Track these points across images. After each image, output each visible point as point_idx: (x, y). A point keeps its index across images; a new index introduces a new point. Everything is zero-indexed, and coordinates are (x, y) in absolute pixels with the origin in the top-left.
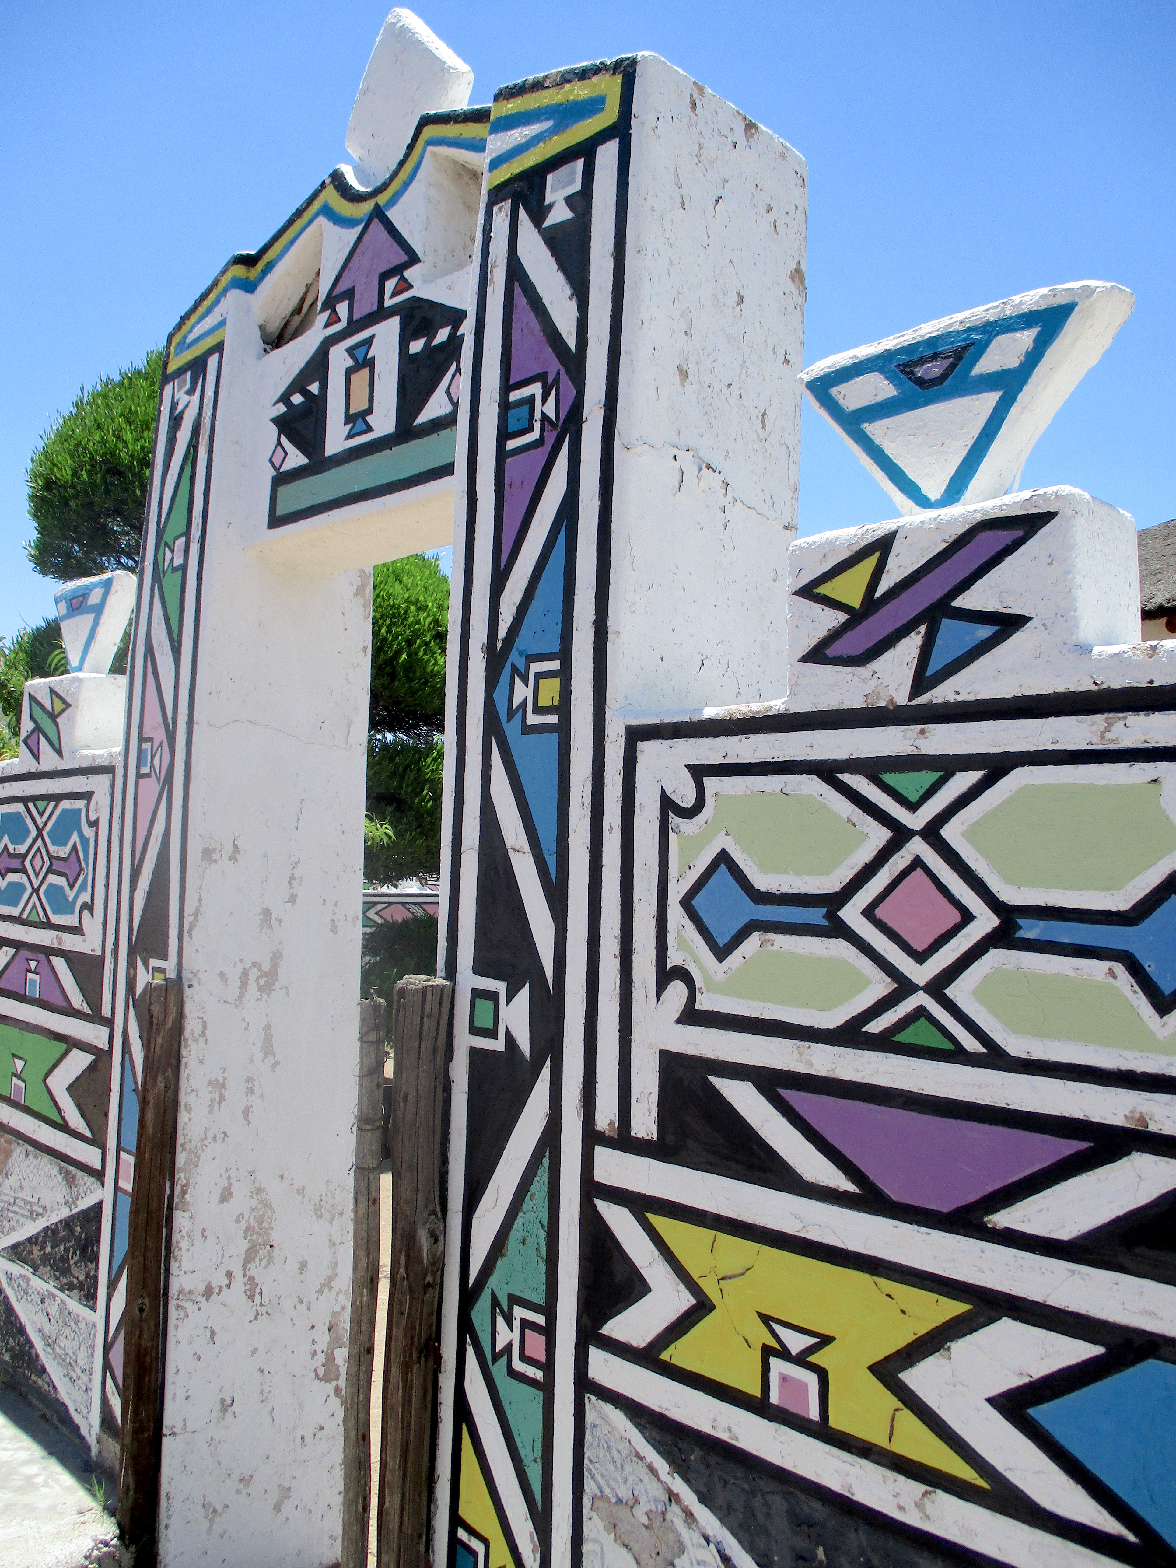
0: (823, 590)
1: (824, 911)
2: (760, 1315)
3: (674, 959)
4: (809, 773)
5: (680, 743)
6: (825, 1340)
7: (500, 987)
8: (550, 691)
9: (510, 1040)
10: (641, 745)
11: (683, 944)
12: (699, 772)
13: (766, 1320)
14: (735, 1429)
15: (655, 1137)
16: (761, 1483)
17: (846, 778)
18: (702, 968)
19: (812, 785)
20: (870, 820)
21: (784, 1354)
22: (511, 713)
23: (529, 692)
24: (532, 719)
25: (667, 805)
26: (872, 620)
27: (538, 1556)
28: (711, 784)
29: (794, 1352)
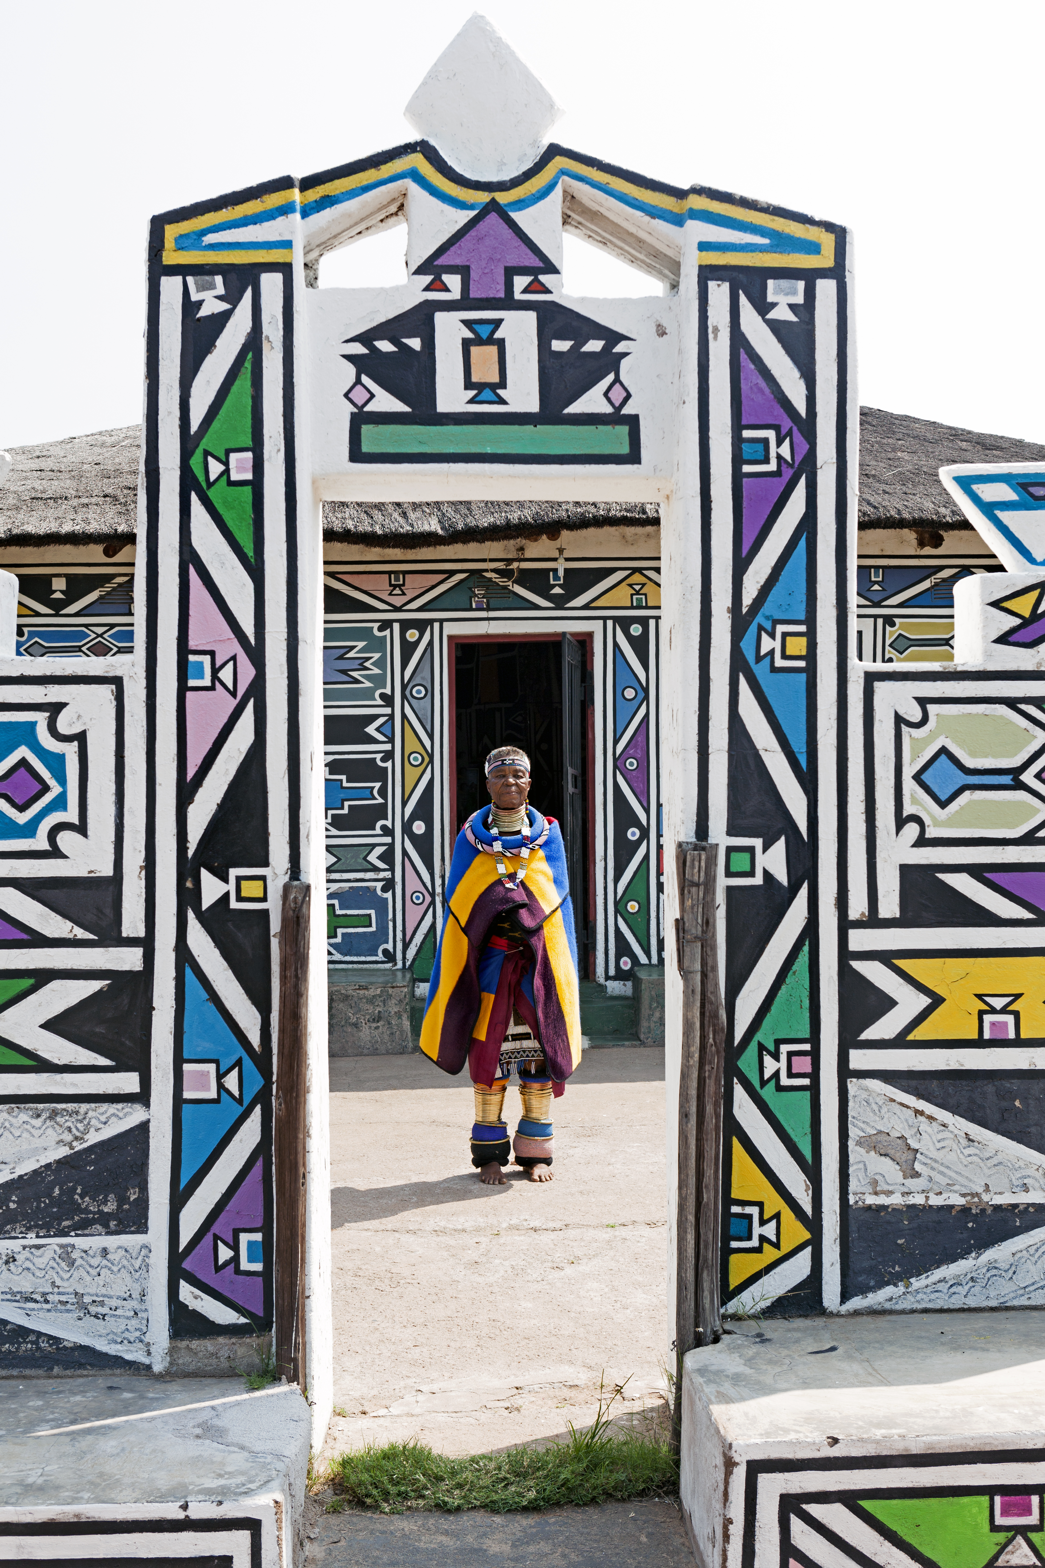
0: (1005, 604)
1: (1011, 777)
2: (977, 996)
3: (908, 810)
4: (1000, 703)
5: (909, 684)
6: (1018, 996)
7: (757, 843)
8: (798, 646)
9: (767, 874)
10: (877, 684)
11: (915, 801)
12: (923, 702)
13: (980, 997)
14: (961, 1060)
15: (898, 915)
16: (978, 1083)
17: (1023, 707)
18: (929, 813)
19: (1003, 710)
20: (1037, 728)
21: (993, 1011)
22: (759, 658)
23: (777, 644)
24: (779, 663)
25: (899, 720)
26: (1035, 625)
27: (810, 1192)
28: (932, 708)
29: (998, 1009)
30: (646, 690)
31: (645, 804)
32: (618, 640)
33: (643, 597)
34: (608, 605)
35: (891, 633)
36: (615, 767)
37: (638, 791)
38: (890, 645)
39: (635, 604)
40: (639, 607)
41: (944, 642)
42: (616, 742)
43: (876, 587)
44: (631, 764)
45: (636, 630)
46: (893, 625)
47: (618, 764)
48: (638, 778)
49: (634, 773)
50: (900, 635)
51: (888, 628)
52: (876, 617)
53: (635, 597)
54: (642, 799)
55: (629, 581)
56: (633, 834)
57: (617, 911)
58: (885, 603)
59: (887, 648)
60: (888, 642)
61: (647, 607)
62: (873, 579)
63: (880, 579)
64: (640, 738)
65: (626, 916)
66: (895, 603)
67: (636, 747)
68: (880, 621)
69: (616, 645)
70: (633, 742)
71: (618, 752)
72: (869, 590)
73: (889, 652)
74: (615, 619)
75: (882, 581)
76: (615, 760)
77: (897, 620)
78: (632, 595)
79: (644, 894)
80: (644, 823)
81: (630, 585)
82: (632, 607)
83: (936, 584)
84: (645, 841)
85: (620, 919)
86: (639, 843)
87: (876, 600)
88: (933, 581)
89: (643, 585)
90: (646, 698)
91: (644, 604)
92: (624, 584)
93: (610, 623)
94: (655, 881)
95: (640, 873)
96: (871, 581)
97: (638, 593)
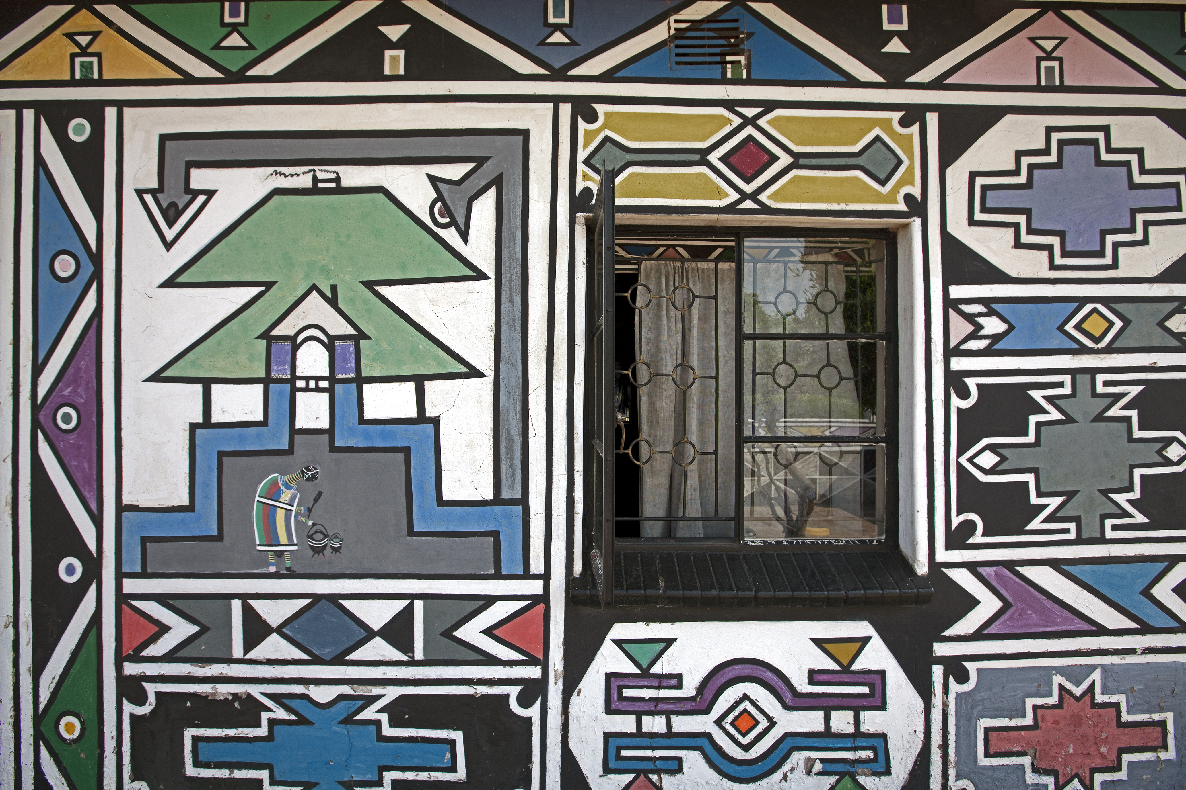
30: (97, 259)
31: (94, 506)
32: (43, 151)
33: (95, 60)
34: (27, 78)
35: (589, 136)
36: (36, 425)
37: (78, 476)
38: (587, 162)
39: (78, 76)
40: (87, 82)
41: (696, 157)
42: (37, 370)
43: (558, 37)
44: (67, 418)
45: (79, 130)
46: (592, 117)
47: (42, 418)
48: (79, 448)
49: (72, 439)
50: (607, 139)
51: (582, 125)
52: (556, 100)
53: (78, 60)
54: (86, 494)
55: (68, 27)
56: (70, 570)
57: (38, 736)
58: (575, 72)
59: (581, 168)
60: (582, 155)
61: (102, 83)
62: (551, 20)
63: (566, 20)
64: (85, 363)
65: (58, 747)
66: (596, 72)
67: (75, 381)
68: (566, 109)
69: (40, 162)
70: (71, 370)
71: (42, 392)
72: (543, 43)
73: (585, 177)
74: (38, 106)
75: (571, 25)
76: (36, 408)
77: (601, 109)
78: (73, 56)
79: (92, 701)
80: (92, 545)
81: (70, 36)
82: (73, 83)
83: (680, 33)
84: (93, 587)
85: (44, 753)
86: (81, 588)
87: (557, 66)
88: (674, 25)
89: (96, 35)
90: (97, 275)
91: (96, 76)
92: (58, 32)
93: (29, 115)
94: (113, 674)
95: (83, 654)
96: (546, 24)
97: (84, 52)
